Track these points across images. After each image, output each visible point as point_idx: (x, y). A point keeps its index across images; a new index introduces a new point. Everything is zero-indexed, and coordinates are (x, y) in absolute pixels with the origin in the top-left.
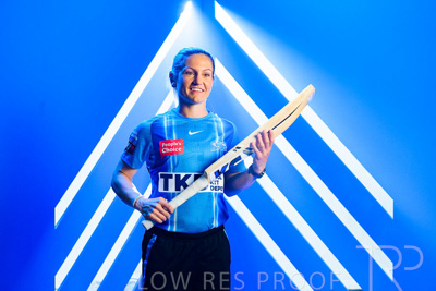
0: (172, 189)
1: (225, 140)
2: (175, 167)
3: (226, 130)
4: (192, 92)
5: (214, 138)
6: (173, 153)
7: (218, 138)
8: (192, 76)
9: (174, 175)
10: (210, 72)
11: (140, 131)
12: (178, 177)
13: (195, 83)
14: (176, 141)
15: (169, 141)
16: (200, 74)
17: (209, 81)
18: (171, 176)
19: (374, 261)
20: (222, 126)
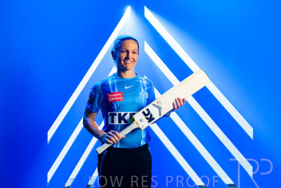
0: (116, 122)
1: (147, 91)
2: (118, 109)
3: (147, 86)
4: (125, 64)
5: (141, 90)
6: (116, 100)
7: (143, 90)
8: (126, 53)
9: (117, 113)
10: (136, 51)
11: (95, 89)
12: (120, 115)
13: (127, 58)
14: (118, 93)
15: (114, 93)
16: (130, 52)
17: (135, 56)
18: (116, 115)
19: (241, 166)
20: (145, 82)
